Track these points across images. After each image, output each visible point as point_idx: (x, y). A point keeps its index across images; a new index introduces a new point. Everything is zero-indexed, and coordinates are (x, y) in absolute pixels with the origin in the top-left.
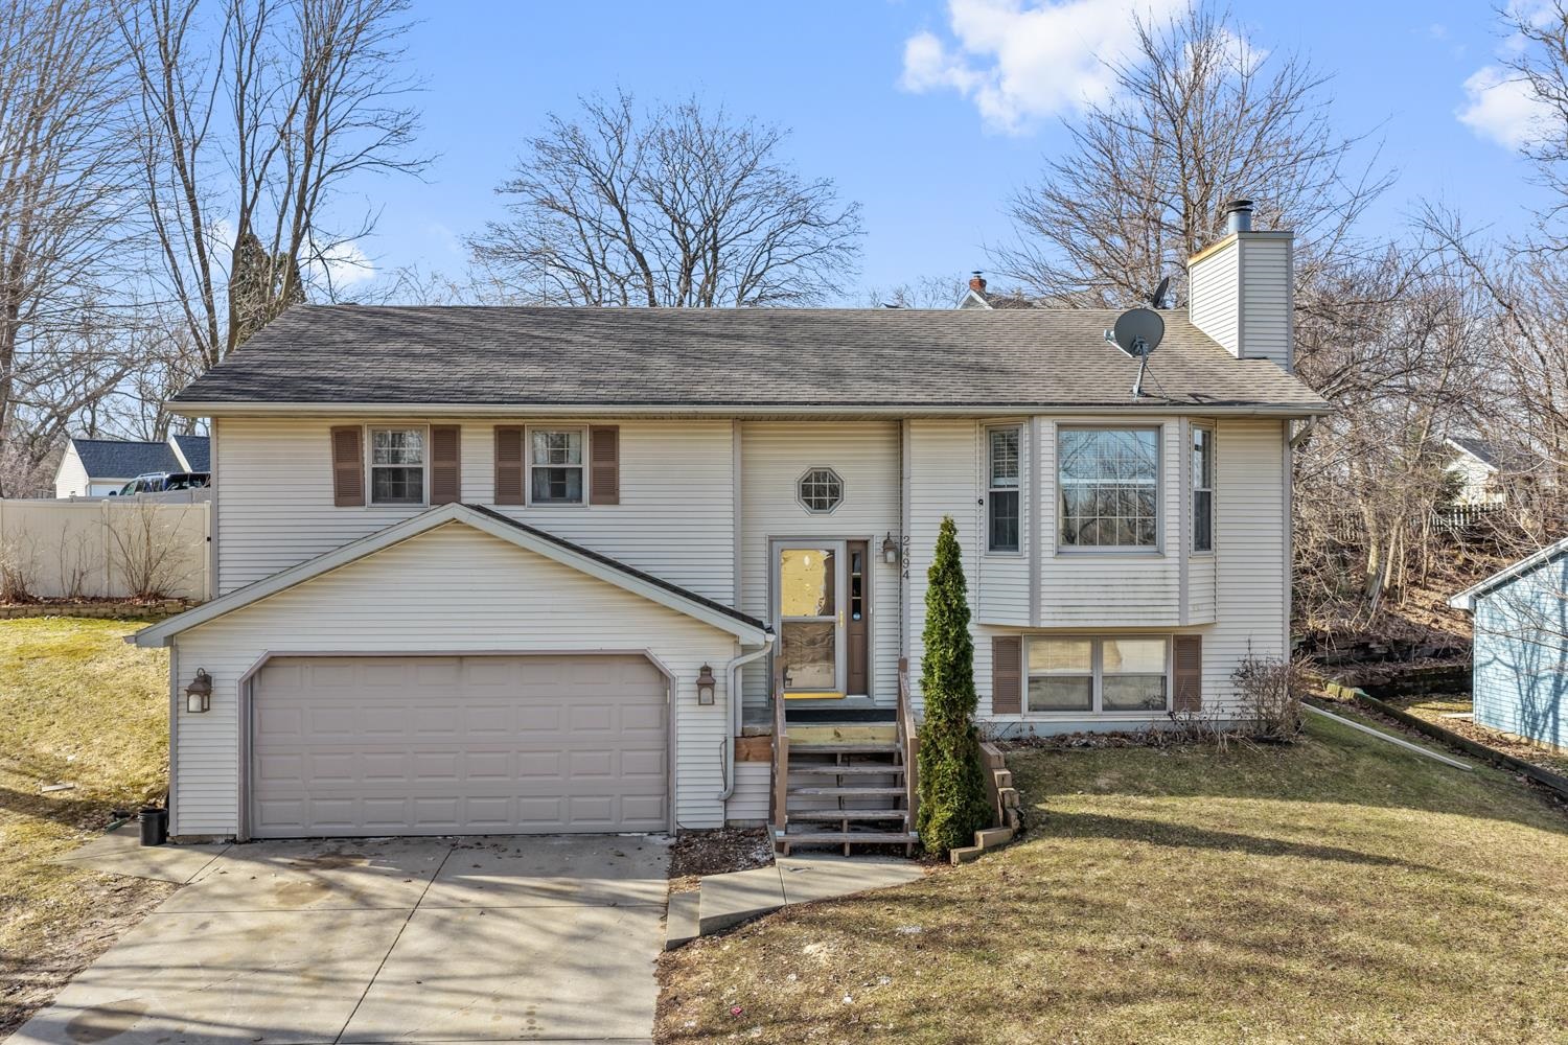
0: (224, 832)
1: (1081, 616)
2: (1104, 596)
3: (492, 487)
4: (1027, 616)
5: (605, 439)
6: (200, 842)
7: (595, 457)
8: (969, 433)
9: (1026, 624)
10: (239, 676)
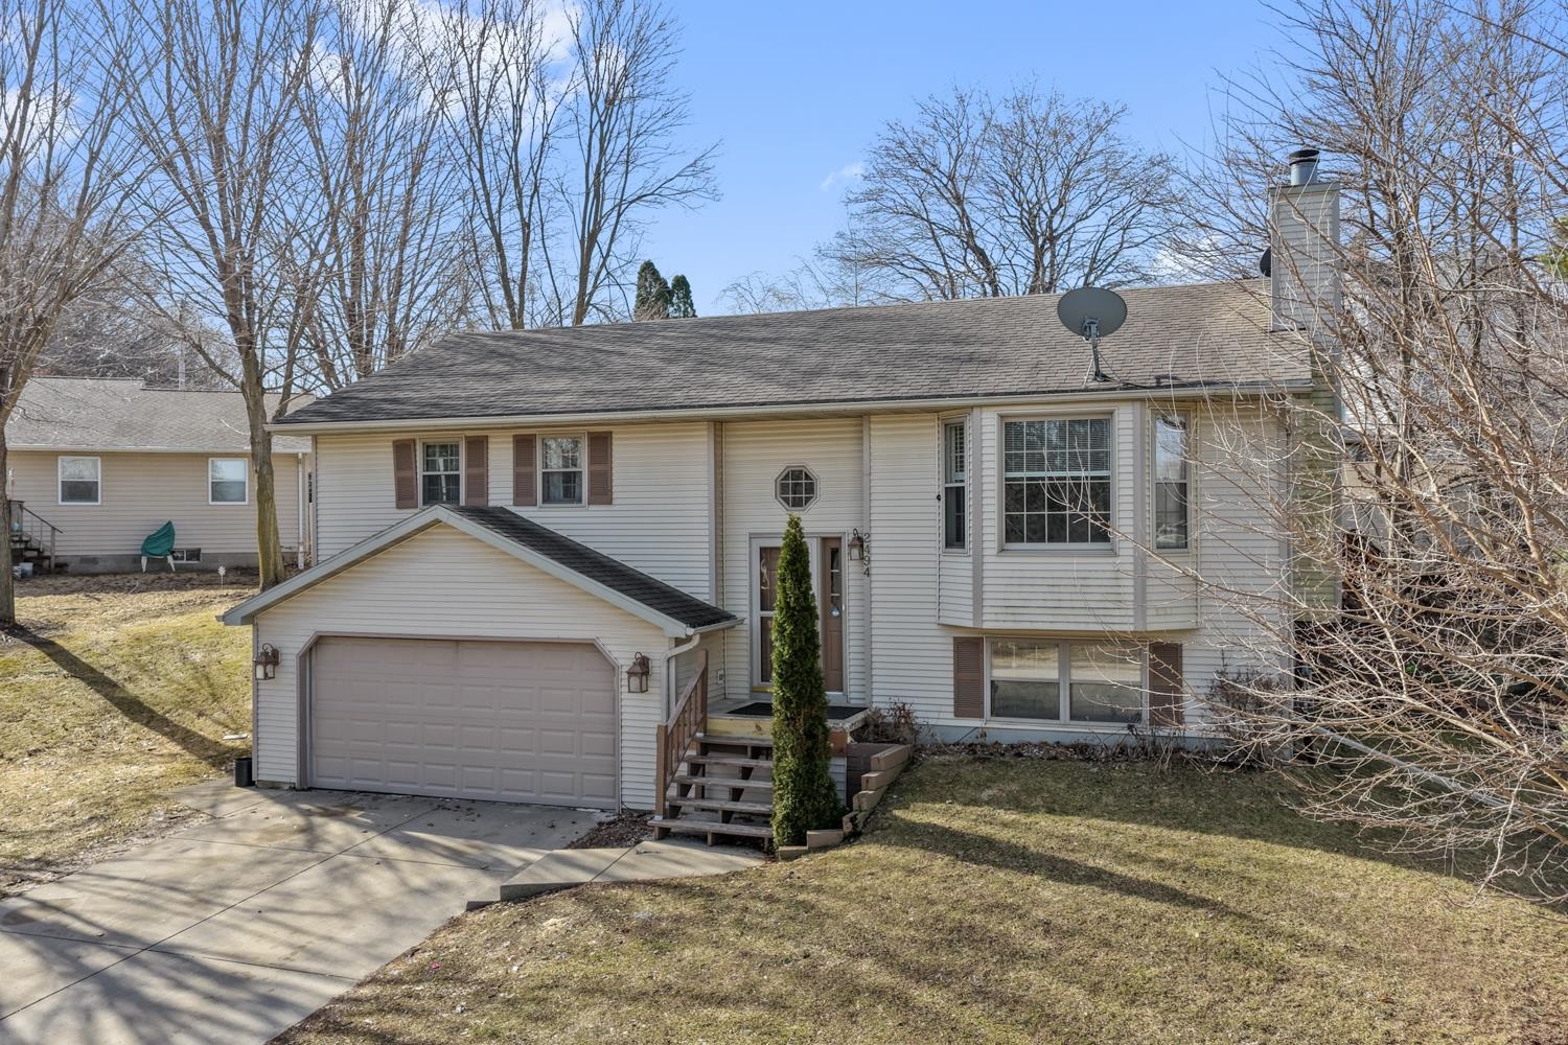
0: (288, 780)
1: (1026, 618)
2: (1048, 596)
3: (511, 490)
4: (971, 616)
5: (601, 443)
6: (272, 788)
7: (592, 461)
8: (929, 427)
9: (970, 624)
10: (297, 651)
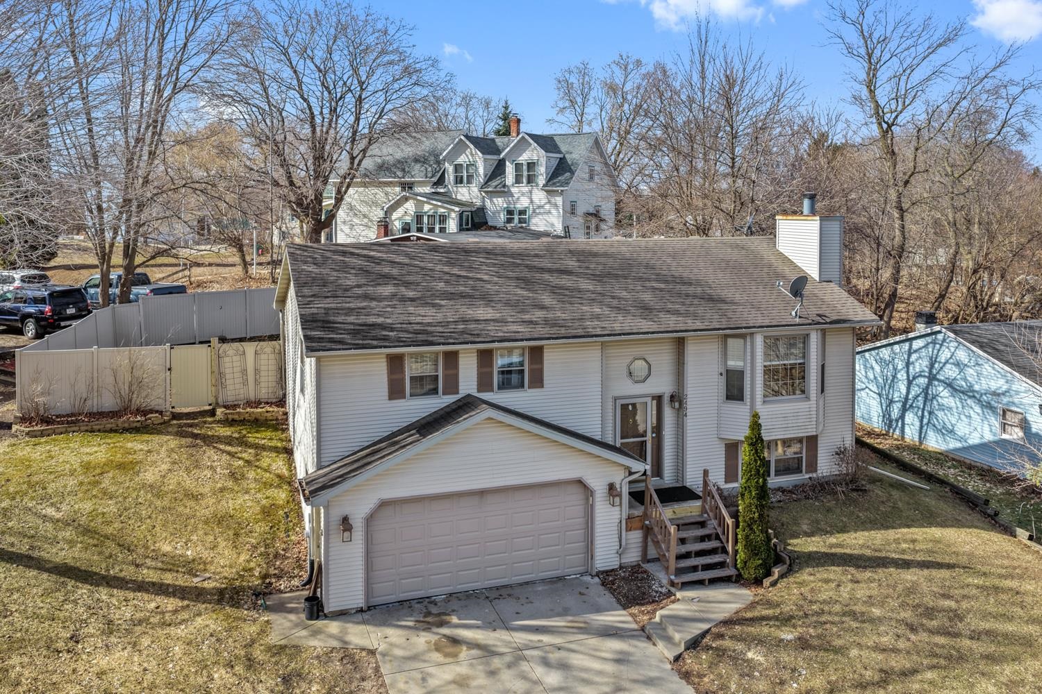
0: (356, 606)
2: (784, 422)
3: (476, 383)
5: (536, 354)
6: (341, 615)
7: (532, 364)
10: (363, 515)
